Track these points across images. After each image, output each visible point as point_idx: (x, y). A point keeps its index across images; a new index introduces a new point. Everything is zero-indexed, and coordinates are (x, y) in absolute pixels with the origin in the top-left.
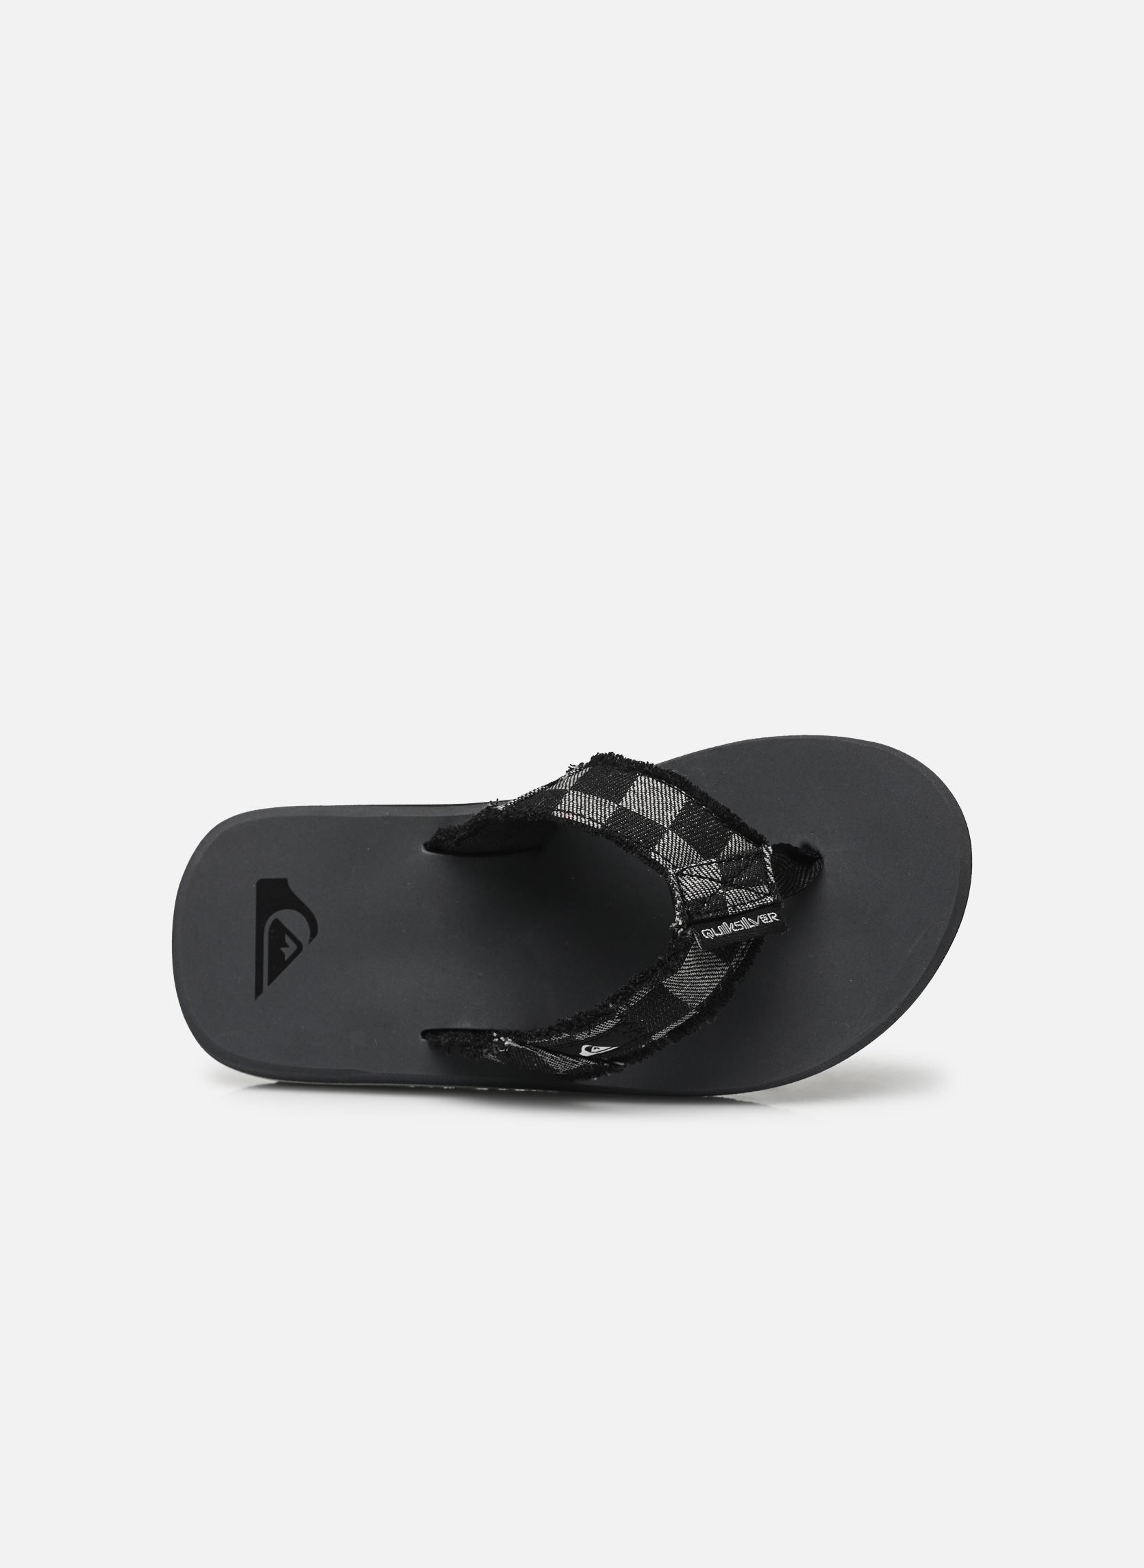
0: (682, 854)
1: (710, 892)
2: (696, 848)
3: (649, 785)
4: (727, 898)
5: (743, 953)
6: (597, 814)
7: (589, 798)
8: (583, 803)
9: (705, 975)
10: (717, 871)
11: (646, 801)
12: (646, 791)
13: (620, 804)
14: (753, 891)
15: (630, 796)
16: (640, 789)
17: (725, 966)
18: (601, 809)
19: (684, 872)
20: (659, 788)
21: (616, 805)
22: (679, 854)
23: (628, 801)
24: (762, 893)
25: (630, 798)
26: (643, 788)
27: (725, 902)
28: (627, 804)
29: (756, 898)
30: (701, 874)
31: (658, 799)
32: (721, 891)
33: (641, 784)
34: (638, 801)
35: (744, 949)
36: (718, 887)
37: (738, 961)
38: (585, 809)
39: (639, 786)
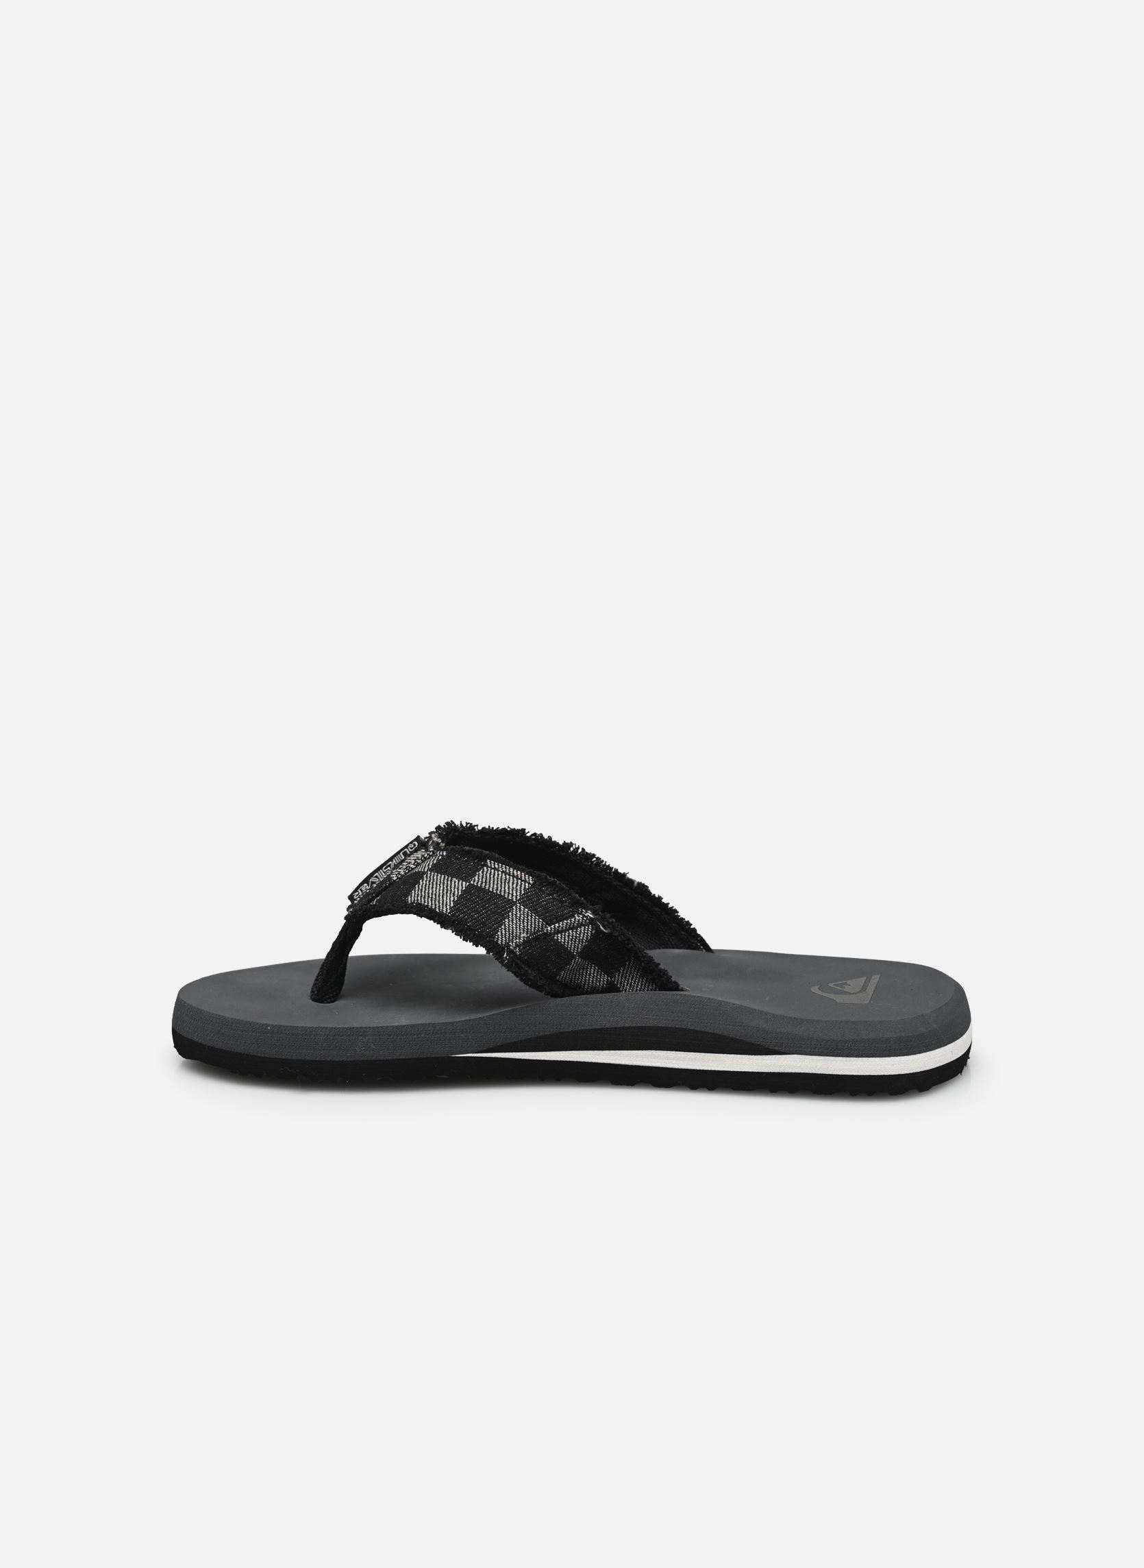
3: (439, 903)
6: (490, 874)
7: (497, 889)
8: (503, 886)
11: (444, 888)
12: (443, 897)
13: (468, 884)
15: (458, 891)
16: (448, 898)
18: (486, 879)
20: (430, 901)
21: (472, 882)
23: (460, 886)
25: (458, 889)
26: (445, 899)
28: (462, 884)
31: (433, 891)
33: (446, 904)
34: (451, 887)
38: (501, 879)
39: (448, 901)
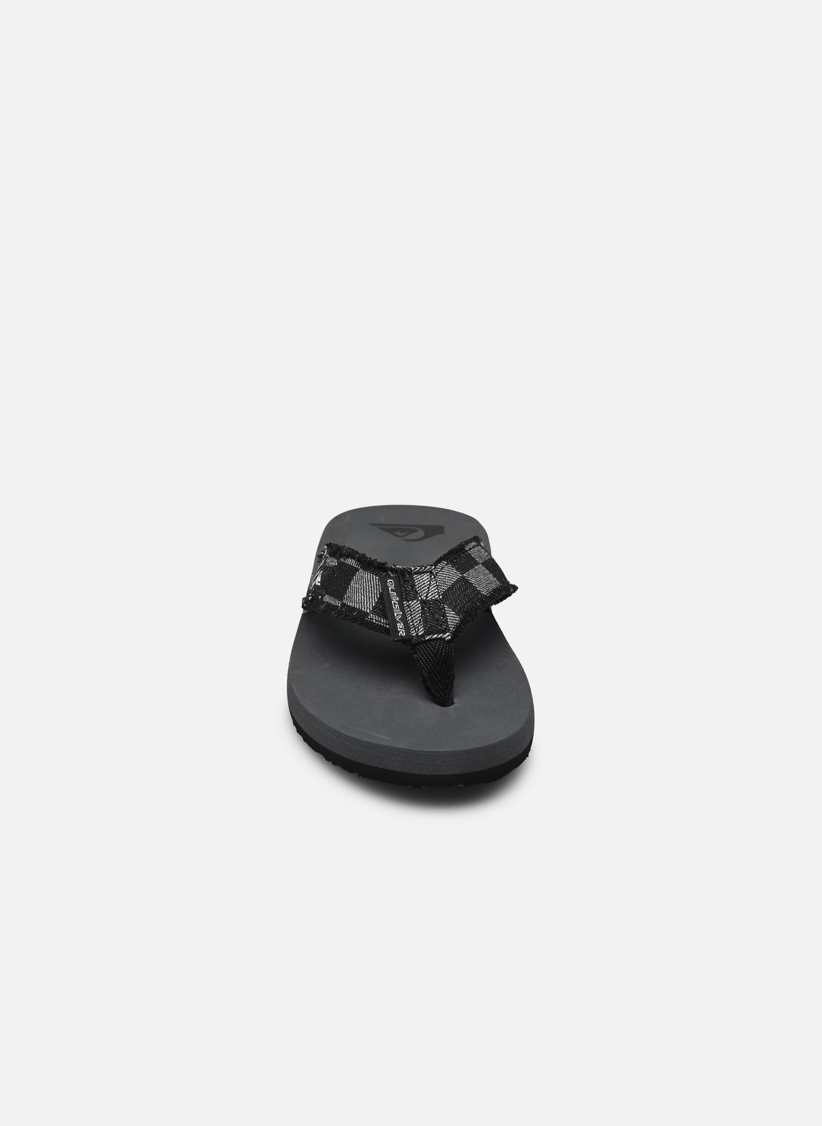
0: (445, 579)
1: (419, 590)
2: (449, 589)
4: (415, 601)
5: (378, 621)
9: (364, 596)
10: (433, 597)
14: (420, 622)
17: (370, 609)
19: (433, 577)
22: (445, 577)
24: (418, 630)
27: (412, 600)
29: (415, 624)
30: (431, 587)
32: (420, 598)
35: (381, 622)
36: (422, 597)
37: (372, 619)
